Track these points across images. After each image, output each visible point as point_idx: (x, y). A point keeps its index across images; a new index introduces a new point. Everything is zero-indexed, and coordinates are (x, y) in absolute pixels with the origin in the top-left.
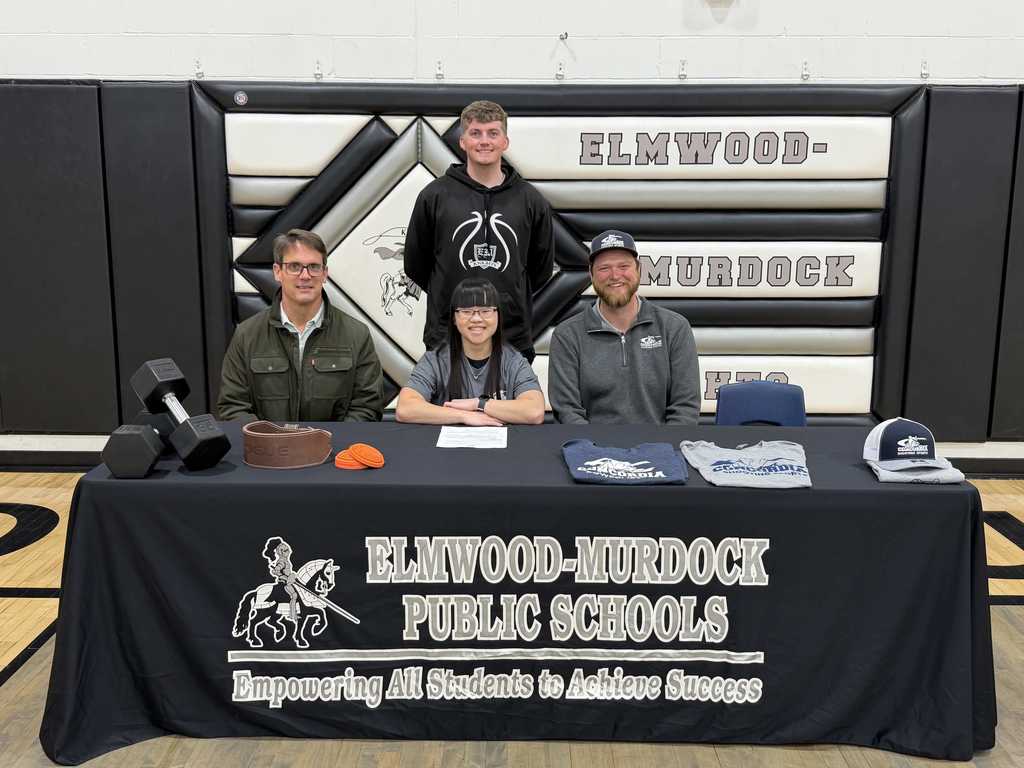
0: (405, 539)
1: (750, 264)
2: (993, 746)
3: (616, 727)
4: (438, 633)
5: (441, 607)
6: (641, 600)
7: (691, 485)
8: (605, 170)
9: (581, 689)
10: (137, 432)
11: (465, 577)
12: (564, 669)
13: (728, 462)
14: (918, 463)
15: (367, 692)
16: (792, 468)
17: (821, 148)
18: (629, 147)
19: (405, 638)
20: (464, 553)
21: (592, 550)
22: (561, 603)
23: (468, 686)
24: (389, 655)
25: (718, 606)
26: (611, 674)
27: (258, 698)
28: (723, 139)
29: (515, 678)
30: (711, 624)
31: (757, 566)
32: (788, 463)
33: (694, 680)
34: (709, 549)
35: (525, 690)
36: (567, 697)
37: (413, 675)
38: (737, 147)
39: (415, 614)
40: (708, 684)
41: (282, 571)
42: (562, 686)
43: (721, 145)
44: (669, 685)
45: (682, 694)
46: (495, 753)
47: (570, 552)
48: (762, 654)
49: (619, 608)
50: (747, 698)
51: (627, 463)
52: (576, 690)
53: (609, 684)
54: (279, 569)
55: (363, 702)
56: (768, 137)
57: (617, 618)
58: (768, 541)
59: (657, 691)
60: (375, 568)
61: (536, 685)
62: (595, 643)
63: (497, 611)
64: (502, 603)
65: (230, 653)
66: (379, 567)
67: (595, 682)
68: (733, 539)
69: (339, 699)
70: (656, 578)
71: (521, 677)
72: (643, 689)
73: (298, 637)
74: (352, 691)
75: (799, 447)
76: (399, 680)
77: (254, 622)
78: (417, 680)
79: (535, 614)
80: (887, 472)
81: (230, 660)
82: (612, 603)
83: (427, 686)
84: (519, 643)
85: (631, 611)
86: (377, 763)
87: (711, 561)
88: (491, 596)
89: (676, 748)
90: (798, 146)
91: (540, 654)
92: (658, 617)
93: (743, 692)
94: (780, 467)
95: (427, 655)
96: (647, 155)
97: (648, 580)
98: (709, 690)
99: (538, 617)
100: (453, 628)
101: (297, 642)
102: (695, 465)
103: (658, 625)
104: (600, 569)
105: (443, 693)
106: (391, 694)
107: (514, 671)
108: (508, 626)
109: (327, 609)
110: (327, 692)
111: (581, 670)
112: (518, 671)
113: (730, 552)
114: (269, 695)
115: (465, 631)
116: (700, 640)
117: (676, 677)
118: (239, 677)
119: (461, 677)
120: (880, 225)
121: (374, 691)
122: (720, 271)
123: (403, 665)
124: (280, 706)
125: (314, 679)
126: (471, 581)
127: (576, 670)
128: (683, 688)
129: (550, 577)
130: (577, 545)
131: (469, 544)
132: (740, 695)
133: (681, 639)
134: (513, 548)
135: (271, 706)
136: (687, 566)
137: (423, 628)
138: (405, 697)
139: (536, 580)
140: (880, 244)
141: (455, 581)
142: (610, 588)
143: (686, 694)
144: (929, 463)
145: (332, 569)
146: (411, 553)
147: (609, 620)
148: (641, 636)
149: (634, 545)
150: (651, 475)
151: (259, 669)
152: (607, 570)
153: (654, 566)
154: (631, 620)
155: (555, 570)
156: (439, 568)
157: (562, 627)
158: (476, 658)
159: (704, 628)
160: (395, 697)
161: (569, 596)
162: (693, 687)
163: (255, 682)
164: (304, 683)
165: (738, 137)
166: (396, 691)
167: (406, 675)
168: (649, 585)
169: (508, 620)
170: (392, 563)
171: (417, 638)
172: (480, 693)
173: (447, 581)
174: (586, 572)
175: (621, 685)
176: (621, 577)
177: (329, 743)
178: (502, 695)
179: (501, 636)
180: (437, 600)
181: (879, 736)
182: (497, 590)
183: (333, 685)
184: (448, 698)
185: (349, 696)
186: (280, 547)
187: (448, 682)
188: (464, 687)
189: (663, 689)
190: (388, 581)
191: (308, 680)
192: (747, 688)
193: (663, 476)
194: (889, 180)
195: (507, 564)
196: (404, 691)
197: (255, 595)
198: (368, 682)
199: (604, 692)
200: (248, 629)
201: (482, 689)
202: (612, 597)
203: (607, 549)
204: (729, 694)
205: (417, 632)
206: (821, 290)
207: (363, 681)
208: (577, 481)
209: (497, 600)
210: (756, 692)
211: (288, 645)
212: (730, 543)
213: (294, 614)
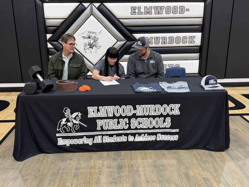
0: (97, 107)
1: (171, 39)
3: (146, 147)
4: (105, 128)
5: (106, 122)
6: (151, 119)
7: (162, 93)
8: (137, 16)
9: (138, 139)
10: (31, 84)
11: (111, 115)
12: (134, 135)
13: (170, 87)
14: (214, 86)
15: (89, 142)
16: (185, 87)
17: (188, 10)
18: (142, 10)
19: (97, 129)
20: (111, 110)
21: (140, 108)
22: (133, 120)
23: (112, 139)
24: (94, 133)
25: (168, 119)
26: (144, 135)
27: (64, 144)
28: (165, 8)
29: (123, 137)
30: (167, 123)
31: (177, 110)
32: (184, 86)
33: (163, 136)
34: (167, 107)
35: (125, 140)
36: (135, 141)
37: (100, 137)
38: (168, 10)
39: (100, 124)
40: (166, 137)
41: (68, 115)
42: (133, 138)
43: (164, 9)
44: (157, 137)
45: (160, 139)
46: (119, 154)
47: (135, 109)
48: (178, 130)
49: (146, 121)
50: (175, 139)
51: (147, 88)
52: (137, 139)
53: (144, 138)
54: (67, 115)
55: (88, 144)
56: (175, 7)
57: (146, 123)
58: (180, 104)
59: (155, 139)
60: (90, 114)
61: (128, 138)
62: (141, 129)
63: (118, 123)
64: (120, 121)
65: (57, 134)
66: (91, 114)
67: (141, 137)
68: (172, 104)
69: (83, 143)
70: (155, 114)
71: (124, 137)
72: (152, 138)
73: (73, 130)
74: (86, 142)
75: (186, 83)
76: (96, 139)
77: (62, 127)
78: (101, 138)
79: (127, 123)
80: (207, 88)
81: (57, 136)
82: (145, 120)
83: (103, 140)
84: (124, 129)
85: (149, 121)
86: (92, 157)
87: (167, 109)
88: (117, 119)
89: (159, 151)
90: (182, 10)
91: (128, 132)
92: (155, 122)
93: (174, 138)
94: (182, 88)
95: (103, 133)
96: (147, 12)
97: (153, 114)
98: (166, 138)
99: (128, 124)
100: (108, 127)
101: (72, 131)
102: (163, 88)
103: (155, 124)
104: (142, 112)
105: (107, 141)
106: (95, 142)
107: (123, 136)
108: (121, 126)
109: (79, 123)
110: (80, 142)
111: (138, 135)
112: (124, 136)
113: (171, 107)
114: (66, 143)
115: (111, 127)
116: (164, 127)
117: (159, 136)
118: (59, 140)
119: (111, 138)
120: (201, 28)
121: (91, 141)
122: (164, 40)
123: (97, 135)
124: (69, 146)
125: (77, 139)
126: (112, 116)
127: (137, 135)
128: (161, 138)
129: (130, 114)
130: (137, 107)
131: (112, 108)
132: (173, 139)
133: (160, 127)
134: (122, 108)
135: (67, 146)
136: (162, 111)
137: (102, 127)
138: (98, 142)
139: (127, 115)
140: (201, 33)
141: (109, 116)
142: (144, 116)
143: (161, 139)
144: (216, 85)
145: (80, 114)
146: (98, 110)
147: (144, 124)
148: (151, 127)
149: (150, 107)
150: (153, 90)
151: (64, 138)
152: (143, 112)
153: (154, 111)
154: (149, 123)
155: (132, 113)
156: (105, 113)
157: (133, 125)
158: (114, 133)
159: (165, 124)
160: (96, 142)
161: (135, 119)
162: (163, 137)
163: (63, 141)
164: (74, 140)
165: (168, 7)
166: (96, 141)
167: (98, 137)
168: (153, 115)
169: (121, 124)
170: (94, 112)
171: (100, 129)
172: (115, 141)
173: (107, 116)
174: (139, 113)
175: (147, 138)
176: (146, 114)
177: (81, 153)
178: (120, 141)
179: (120, 128)
180: (105, 121)
181: (204, 147)
182: (118, 118)
183: (81, 140)
184: (108, 142)
185: (85, 143)
186: (67, 110)
187: (108, 139)
188: (111, 140)
189: (156, 138)
190: (93, 117)
191: (75, 139)
192: (175, 137)
193: (156, 91)
194: (203, 18)
195: (121, 112)
196: (98, 141)
197: (62, 121)
198: (89, 140)
199: (143, 139)
201: (115, 140)
202: (145, 118)
203: (144, 108)
204: (171, 139)
205: (100, 128)
206: (187, 44)
207: (88, 139)
208: (136, 93)
209: (118, 120)
210: (177, 138)
211: (70, 132)
212: (171, 105)
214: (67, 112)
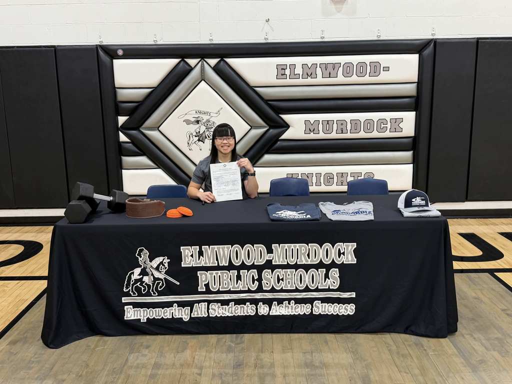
0: (198, 247)
1: (355, 123)
2: (456, 331)
3: (292, 326)
4: (214, 288)
5: (214, 276)
6: (301, 271)
7: (321, 221)
8: (288, 81)
9: (276, 311)
10: (80, 203)
11: (225, 263)
12: (269, 302)
13: (339, 211)
14: (421, 209)
15: (184, 314)
16: (366, 212)
17: (387, 69)
18: (299, 70)
19: (199, 290)
20: (224, 252)
21: (279, 250)
22: (266, 273)
23: (227, 310)
24: (192, 298)
25: (335, 273)
26: (289, 304)
27: (136, 318)
28: (342, 65)
29: (248, 306)
30: (332, 281)
31: (351, 255)
32: (364, 210)
33: (325, 305)
34: (330, 248)
35: (252, 311)
36: (271, 314)
37: (203, 306)
38: (348, 70)
39: (203, 280)
40: (331, 307)
41: (144, 262)
42: (268, 309)
43: (341, 69)
44: (314, 308)
45: (320, 312)
46: (239, 339)
47: (270, 251)
48: (355, 293)
49: (292, 275)
50: (348, 312)
51: (295, 212)
52: (274, 311)
53: (288, 308)
54: (143, 261)
55: (181, 319)
56: (362, 65)
57: (291, 280)
58: (355, 244)
59: (309, 311)
60: (185, 260)
61: (257, 309)
62: (282, 291)
63: (239, 277)
64: (241, 274)
65: (123, 298)
66: (187, 260)
67: (282, 307)
68: (341, 244)
69: (171, 317)
70: (308, 261)
71: (250, 306)
72: (303, 310)
73: (153, 291)
74: (177, 314)
75: (371, 204)
76: (197, 309)
77: (133, 285)
78: (205, 308)
79: (255, 278)
80: (407, 213)
81: (123, 301)
82: (289, 273)
83: (210, 311)
84: (249, 291)
85: (297, 276)
86: (188, 344)
87: (331, 253)
88: (236, 271)
89: (318, 335)
90: (376, 68)
91: (258, 296)
92: (309, 278)
93: (347, 310)
94: (361, 212)
95: (209, 297)
96: (307, 74)
97: (304, 262)
98: (332, 309)
99: (257, 280)
100: (220, 285)
101: (152, 293)
102: (324, 212)
103: (309, 282)
104: (283, 258)
105: (217, 314)
106: (194, 315)
107: (247, 303)
108: (244, 284)
109: (165, 278)
110: (166, 314)
111: (276, 302)
112: (249, 303)
113: (339, 249)
114: (141, 316)
115: (225, 286)
116: (327, 288)
117: (317, 305)
118: (127, 309)
119: (224, 307)
120: (414, 103)
121: (186, 314)
122: (342, 127)
123: (199, 302)
124: (145, 321)
125: (160, 309)
126: (227, 265)
127: (274, 302)
128: (321, 309)
129: (261, 262)
130: (273, 248)
131: (226, 249)
132: (346, 311)
133: (319, 288)
134: (245, 250)
135: (142, 321)
136: (321, 256)
137: (207, 286)
138: (200, 316)
139: (255, 264)
140: (415, 112)
141: (220, 265)
142: (288, 266)
143: (322, 312)
144: (426, 208)
145: (166, 261)
146: (201, 253)
147: (288, 280)
148: (302, 287)
149: (298, 247)
150: (305, 217)
151: (136, 305)
152: (286, 259)
153: (307, 256)
154: (297, 280)
155: (264, 259)
156: (213, 259)
157: (267, 284)
158: (230, 298)
159: (329, 283)
160: (196, 316)
161: (270, 270)
162: (325, 308)
163: (134, 311)
164: (156, 311)
165: (349, 65)
166: (196, 313)
167: (200, 306)
168: (305, 264)
169: (244, 281)
170: (193, 258)
171: (204, 290)
172: (232, 313)
173: (217, 265)
174: (277, 260)
175: (294, 308)
176: (292, 262)
177: (167, 337)
178: (242, 314)
179: (241, 288)
180: (213, 273)
181: (407, 328)
182: (239, 268)
183: (168, 311)
184: (219, 316)
185: (175, 316)
186: (143, 252)
187: (219, 309)
188: (225, 311)
189: (312, 309)
190: (191, 266)
191: (157, 309)
192: (349, 308)
193: (310, 217)
194: (418, 83)
195: (243, 257)
196: (199, 313)
197: (133, 273)
198: (183, 310)
199: (287, 311)
200: (131, 288)
201: (233, 312)
202: (289, 270)
203: (286, 249)
204: (340, 311)
205: (204, 287)
206: (388, 134)
207: (181, 309)
208: (273, 220)
209: (239, 273)
210: (353, 310)
211: (148, 294)
212: (339, 245)
213: (150, 280)
214: (142, 255)
